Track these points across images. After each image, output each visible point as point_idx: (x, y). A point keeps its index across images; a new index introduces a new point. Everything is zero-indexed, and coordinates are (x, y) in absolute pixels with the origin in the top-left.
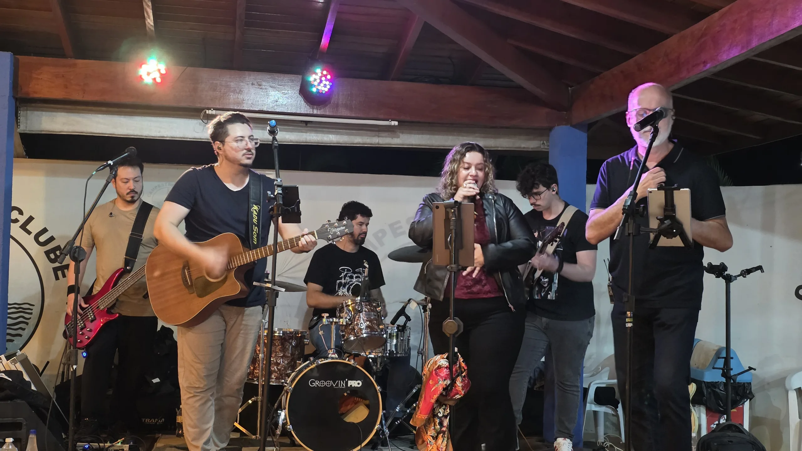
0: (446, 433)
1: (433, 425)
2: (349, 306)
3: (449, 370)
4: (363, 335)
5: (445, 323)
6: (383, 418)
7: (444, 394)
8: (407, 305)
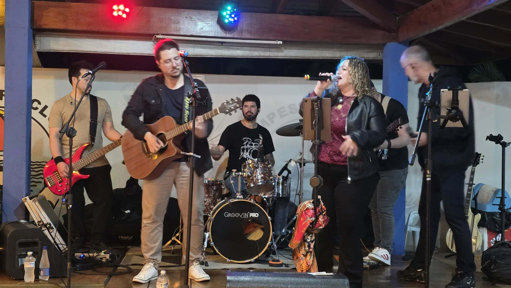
0: (313, 252)
1: (304, 247)
2: (250, 164)
3: (314, 211)
4: (259, 183)
6: (273, 237)
7: (311, 226)
8: (289, 163)
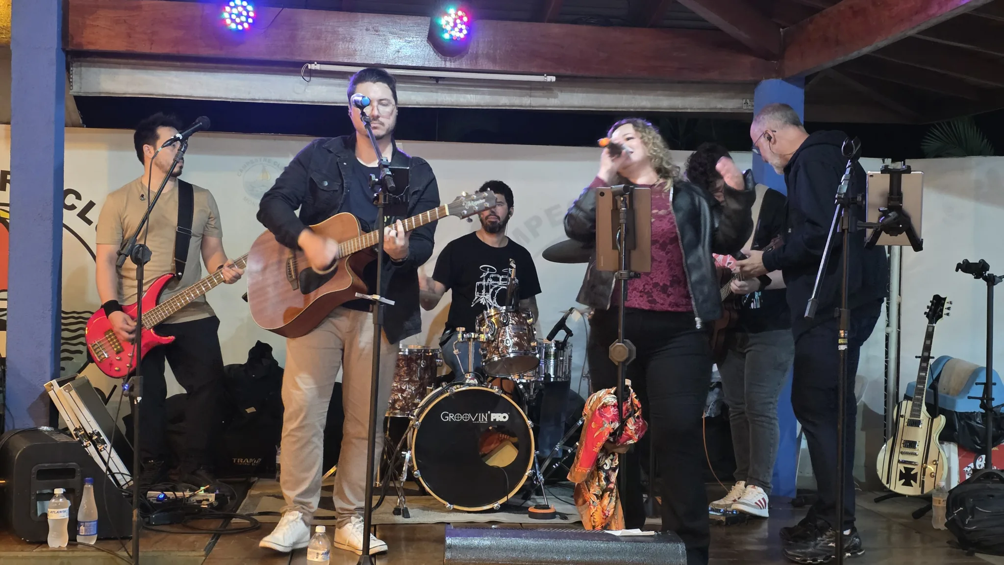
0: (615, 491)
1: (597, 480)
2: (491, 316)
3: (617, 409)
4: (509, 355)
5: (611, 348)
6: (536, 460)
7: (612, 440)
8: (568, 315)
